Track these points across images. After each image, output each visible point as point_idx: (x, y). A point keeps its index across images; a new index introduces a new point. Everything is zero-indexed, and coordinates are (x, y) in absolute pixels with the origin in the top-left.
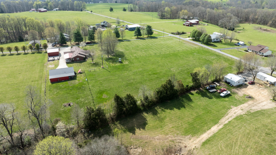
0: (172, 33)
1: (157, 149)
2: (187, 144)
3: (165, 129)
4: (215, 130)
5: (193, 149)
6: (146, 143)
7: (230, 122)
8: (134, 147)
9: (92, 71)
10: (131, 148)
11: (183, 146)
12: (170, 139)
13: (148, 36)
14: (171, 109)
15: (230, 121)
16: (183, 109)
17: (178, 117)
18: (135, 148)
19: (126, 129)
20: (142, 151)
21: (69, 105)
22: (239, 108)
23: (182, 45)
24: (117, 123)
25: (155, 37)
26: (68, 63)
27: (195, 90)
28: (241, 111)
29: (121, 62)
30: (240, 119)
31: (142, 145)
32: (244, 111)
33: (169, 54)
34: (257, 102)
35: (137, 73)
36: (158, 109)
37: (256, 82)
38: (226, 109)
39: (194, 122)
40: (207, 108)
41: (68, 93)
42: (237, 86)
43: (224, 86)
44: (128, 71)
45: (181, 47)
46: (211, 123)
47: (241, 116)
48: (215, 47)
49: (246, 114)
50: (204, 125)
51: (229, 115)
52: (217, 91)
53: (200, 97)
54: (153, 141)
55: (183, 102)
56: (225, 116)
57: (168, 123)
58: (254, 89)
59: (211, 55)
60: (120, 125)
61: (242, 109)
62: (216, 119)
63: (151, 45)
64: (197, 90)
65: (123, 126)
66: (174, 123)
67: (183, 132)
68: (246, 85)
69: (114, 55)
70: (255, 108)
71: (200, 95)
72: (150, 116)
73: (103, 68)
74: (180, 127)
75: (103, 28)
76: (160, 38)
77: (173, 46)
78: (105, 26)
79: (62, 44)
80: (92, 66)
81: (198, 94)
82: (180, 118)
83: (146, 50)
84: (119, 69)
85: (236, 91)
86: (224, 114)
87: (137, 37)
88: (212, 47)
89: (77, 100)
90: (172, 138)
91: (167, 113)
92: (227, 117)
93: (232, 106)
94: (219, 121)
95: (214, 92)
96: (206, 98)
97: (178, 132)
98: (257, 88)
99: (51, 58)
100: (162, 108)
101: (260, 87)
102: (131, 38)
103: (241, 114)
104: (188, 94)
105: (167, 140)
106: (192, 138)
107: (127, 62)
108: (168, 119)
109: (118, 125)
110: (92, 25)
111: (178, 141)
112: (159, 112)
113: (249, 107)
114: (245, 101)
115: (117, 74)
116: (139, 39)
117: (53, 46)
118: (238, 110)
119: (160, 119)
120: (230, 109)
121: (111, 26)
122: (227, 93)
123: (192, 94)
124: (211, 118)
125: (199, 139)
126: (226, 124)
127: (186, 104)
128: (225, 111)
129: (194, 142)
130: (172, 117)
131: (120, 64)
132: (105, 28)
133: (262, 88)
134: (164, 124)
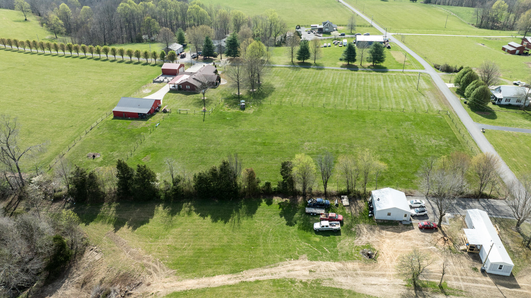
0: (437, 67)
1: (114, 267)
2: (154, 282)
3: (158, 243)
4: (216, 283)
5: (151, 293)
6: (114, 251)
7: (257, 281)
8: (97, 250)
9: (182, 113)
10: (92, 249)
11: (147, 282)
12: (145, 261)
13: (371, 63)
14: (203, 216)
15: (259, 280)
16: (220, 223)
17: (196, 233)
18: (96, 252)
19: (115, 218)
20: (99, 260)
21: (94, 156)
22: (312, 266)
23: (411, 98)
24: (114, 205)
25: (383, 70)
26: (171, 91)
27: (286, 198)
28: (307, 273)
29: (243, 108)
30: (281, 286)
31: (107, 252)
32: (309, 276)
33: (352, 112)
34: (368, 272)
35: (237, 135)
36: (186, 206)
37: (443, 230)
38: (285, 256)
39: (207, 253)
40: (258, 239)
41: (112, 139)
42: (381, 220)
43: (356, 210)
44: (231, 127)
45: (402, 102)
46: (228, 268)
47: (293, 282)
48: (487, 119)
49: (305, 284)
50: (214, 265)
51: (273, 270)
52: (322, 214)
53: (275, 214)
54: (122, 254)
55: (237, 211)
56: (268, 267)
57: (171, 236)
58: (414, 242)
59: (439, 135)
60: (114, 211)
61: (313, 270)
62: (244, 265)
63: (349, 84)
64: (288, 200)
65: (117, 213)
66: (179, 240)
67: (173, 260)
68: (408, 226)
69: (254, 92)
70: (342, 281)
71: (281, 209)
72: (163, 213)
73: (205, 111)
74: (179, 251)
75: (317, 35)
76: (393, 72)
77: (387, 97)
78: (324, 31)
79: (207, 57)
80: (194, 104)
81: (280, 208)
82: (197, 235)
83: (321, 94)
84: (224, 119)
85: (365, 230)
86: (270, 262)
87: (347, 63)
88: (480, 116)
89: (109, 153)
90: (148, 262)
91: (189, 219)
92: (266, 271)
93: (305, 256)
94: (244, 271)
95: (313, 214)
96: (283, 221)
97: (167, 257)
98: (422, 243)
99: (162, 78)
100: (193, 208)
101: (435, 243)
102: (333, 64)
103: (298, 278)
104: (263, 200)
105: (139, 262)
106: (172, 277)
107: (254, 110)
108: (179, 229)
109: (113, 209)
110: (305, 26)
111: (151, 270)
112: (182, 213)
113: (334, 273)
114: (349, 257)
115: (208, 128)
116: (346, 69)
117: (194, 57)
118: (304, 269)
119: (170, 225)
120: (292, 259)
121: (331, 33)
122: (330, 227)
123: (269, 203)
124: (239, 260)
125: (178, 283)
126: (246, 282)
127: (236, 217)
128: (278, 259)
129: (165, 285)
130: (189, 228)
131: (238, 111)
132: (321, 35)
133: (435, 248)
134: (165, 235)
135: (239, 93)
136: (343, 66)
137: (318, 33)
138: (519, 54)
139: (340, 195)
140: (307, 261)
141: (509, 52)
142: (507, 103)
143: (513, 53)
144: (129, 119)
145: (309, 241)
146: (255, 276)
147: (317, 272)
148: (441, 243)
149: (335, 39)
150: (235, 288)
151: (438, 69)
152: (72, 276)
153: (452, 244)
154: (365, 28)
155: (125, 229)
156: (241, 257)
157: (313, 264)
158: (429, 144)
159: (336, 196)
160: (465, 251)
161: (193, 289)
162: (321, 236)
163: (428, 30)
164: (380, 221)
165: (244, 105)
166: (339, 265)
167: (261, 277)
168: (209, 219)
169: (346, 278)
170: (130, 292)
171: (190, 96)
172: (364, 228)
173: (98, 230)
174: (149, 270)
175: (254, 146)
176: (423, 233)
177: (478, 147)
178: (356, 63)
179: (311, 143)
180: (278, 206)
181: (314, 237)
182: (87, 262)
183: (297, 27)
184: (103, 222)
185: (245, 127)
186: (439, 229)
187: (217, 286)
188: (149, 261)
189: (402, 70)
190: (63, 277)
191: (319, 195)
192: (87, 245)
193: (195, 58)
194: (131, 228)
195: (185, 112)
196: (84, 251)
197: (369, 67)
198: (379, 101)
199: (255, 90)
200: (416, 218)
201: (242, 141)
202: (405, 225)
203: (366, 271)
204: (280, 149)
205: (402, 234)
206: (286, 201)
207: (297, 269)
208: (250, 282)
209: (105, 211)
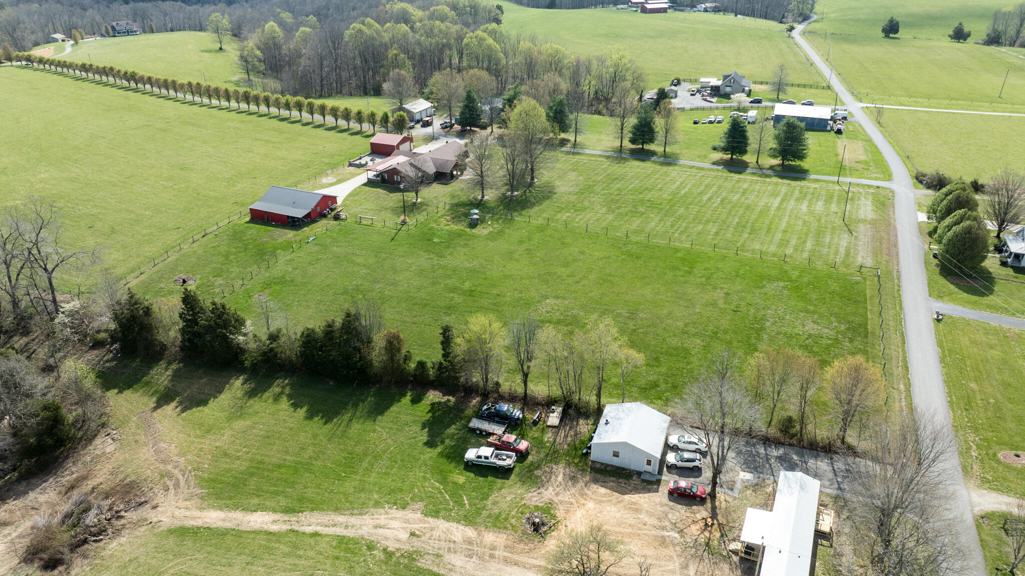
0: (920, 178)
1: (123, 469)
2: (165, 504)
3: (204, 441)
4: (252, 524)
5: (149, 522)
6: (136, 442)
7: (316, 534)
8: (115, 436)
9: (364, 222)
10: (108, 435)
11: (155, 502)
12: (169, 467)
13: (778, 161)
14: (297, 405)
15: (320, 533)
16: (317, 422)
17: (270, 434)
18: (112, 439)
19: (165, 389)
20: (109, 453)
21: (184, 281)
22: (422, 525)
23: (819, 234)
24: (174, 366)
25: (798, 174)
26: (370, 183)
27: (450, 395)
28: (404, 536)
29: (473, 224)
30: (347, 550)
31: (125, 443)
32: (405, 543)
33: (676, 250)
34: (515, 557)
35: (434, 272)
36: (278, 385)
37: (717, 504)
38: (387, 499)
39: (268, 470)
40: (361, 461)
42: (602, 464)
43: (566, 436)
44: (432, 256)
45: (793, 242)
46: (283, 502)
47: (371, 547)
49: (389, 554)
50: (267, 492)
51: (353, 520)
52: (493, 434)
53: (414, 422)
54: (145, 450)
55: (356, 406)
56: (348, 512)
57: (230, 432)
58: (641, 517)
59: (831, 315)
60: (168, 376)
61: (417, 533)
62: (312, 502)
63: (705, 198)
64: (452, 399)
65: (172, 380)
66: (238, 441)
67: (211, 473)
68: (649, 483)
69: (512, 196)
70: (457, 564)
71: (430, 415)
72: (239, 392)
73: (404, 223)
74: (228, 460)
75: (705, 100)
76: (817, 181)
77: (769, 229)
78: (722, 92)
79: (469, 128)
80: (392, 210)
81: (429, 412)
82: (268, 437)
83: (636, 212)
84: (429, 240)
85: (560, 478)
86: (356, 506)
87: (729, 156)
88: (952, 287)
90: (172, 470)
91: (273, 408)
92: (341, 519)
93: (420, 505)
94: (305, 513)
95: (481, 431)
96: (424, 436)
97: (206, 466)
98: (655, 522)
99: (366, 159)
100: (287, 390)
101: (682, 527)
102: (699, 156)
103: (383, 542)
104: (409, 394)
105: (161, 467)
106: (196, 501)
107: (492, 230)
108: (248, 423)
109: (169, 372)
110: (691, 81)
111: (170, 484)
112: (266, 395)
113: (452, 546)
114: (498, 522)
115: (391, 254)
116: (720, 168)
117: (444, 127)
118: (403, 528)
119: (238, 412)
120: (395, 507)
121: (732, 96)
122: (493, 460)
123: (416, 400)
124: (310, 493)
125: (197, 513)
126: (297, 531)
127: (346, 417)
128: (372, 503)
129: (177, 513)
130: (263, 424)
131: (462, 228)
132: (714, 100)
133: (677, 535)
134: (222, 428)
135: (483, 197)
136: (718, 163)
137: (709, 95)
139: (549, 403)
140: (419, 515)
144: (271, 226)
145: (444, 481)
146: (318, 524)
147: (423, 538)
148: (695, 529)
149: (739, 110)
150: (274, 538)
151: (921, 182)
152: (63, 472)
153: (718, 535)
154: (813, 91)
155: (170, 409)
156: (315, 488)
157: (425, 522)
158: (799, 330)
159: (543, 405)
160: (735, 552)
161: (212, 527)
162: (472, 475)
163: (953, 102)
164: (598, 466)
165: (478, 219)
166: (470, 532)
167: (327, 529)
168: (302, 412)
169: (467, 559)
170: (122, 513)
171: (395, 194)
172: (560, 472)
173: (131, 403)
174: (169, 483)
175: (451, 295)
176: (672, 504)
178: (749, 158)
179: (558, 302)
180: (429, 408)
181: (458, 474)
182: (93, 453)
183: (673, 81)
184: (144, 391)
185: (459, 258)
186: (709, 501)
187: (248, 530)
188: (176, 467)
189: (836, 178)
190: (50, 473)
191: (512, 398)
192: (103, 425)
193: (446, 127)
194: (179, 409)
195: (369, 223)
196: (96, 436)
197: (772, 168)
198: (746, 235)
199: (516, 193)
200: (674, 471)
201: (434, 284)
202: (644, 481)
203: (512, 553)
204: (494, 304)
205: (627, 497)
206: (449, 400)
207: (392, 527)
208: (304, 533)
209: (156, 375)
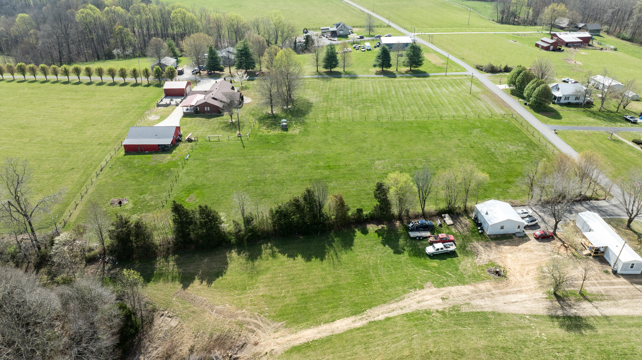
1: (202, 331)
2: (262, 340)
3: (247, 295)
4: (340, 328)
5: (264, 353)
6: (193, 312)
7: (388, 319)
8: (169, 314)
9: (212, 140)
10: (162, 315)
11: (253, 341)
12: (240, 318)
13: (408, 68)
14: (292, 256)
15: (390, 317)
16: (315, 262)
17: (292, 277)
18: (169, 317)
19: (179, 274)
20: (177, 326)
21: (120, 203)
22: (442, 293)
23: (467, 103)
24: (171, 258)
25: (423, 75)
26: (186, 115)
27: (381, 224)
28: (440, 301)
29: (285, 128)
30: (417, 319)
31: (184, 315)
32: (444, 304)
33: (411, 123)
34: (503, 290)
35: (293, 160)
36: (266, 248)
37: (559, 237)
38: (408, 287)
39: (314, 297)
40: (368, 273)
41: (135, 179)
42: (494, 235)
43: (462, 228)
44: (281, 151)
45: (460, 109)
46: (347, 310)
47: (428, 313)
48: (553, 120)
49: (443, 313)
50: (329, 309)
51: (401, 304)
52: (429, 237)
53: (376, 244)
54: (207, 314)
55: (330, 245)
56: (392, 301)
57: (261, 284)
58: (536, 253)
59: (514, 140)
60: (174, 265)
61: (445, 297)
62: (364, 303)
63: (393, 93)
64: (385, 226)
65: (179, 267)
66: (273, 288)
67: (275, 312)
68: (523, 238)
69: (289, 109)
70: (481, 304)
71: (381, 237)
72: (241, 260)
73: (239, 136)
74: (279, 300)
75: (331, 40)
76: (435, 76)
77: (442, 104)
78: (338, 34)
79: (213, 72)
80: (222, 129)
81: (379, 236)
82: (293, 279)
83: (368, 106)
84: (268, 143)
85: (481, 248)
86: (394, 296)
87: (382, 69)
88: (545, 117)
89: (139, 196)
90: (244, 319)
91: (276, 263)
92: (393, 306)
93: (429, 284)
94: (367, 311)
95: (419, 237)
96: (389, 250)
97: (267, 309)
98: (544, 253)
99: (167, 101)
100: (275, 249)
101: (557, 252)
102: (365, 71)
103: (433, 308)
104: (356, 230)
105: (233, 319)
106: (283, 331)
107: (299, 130)
108: (269, 275)
109: (171, 263)
110: (313, 29)
111: (252, 327)
112: (264, 256)
113: (469, 297)
114: (476, 278)
115: (253, 156)
116: (382, 76)
117: (195, 73)
118: (435, 298)
119: (254, 273)
120: (417, 289)
121: (349, 36)
122: (445, 249)
123: (365, 232)
124: (357, 299)
125: (293, 336)
126: (375, 321)
127: (332, 252)
128: (401, 292)
129: (278, 341)
130: (280, 273)
131: (280, 132)
132: (336, 39)
133: (559, 256)
134: (253, 284)
135: (272, 112)
136: (377, 73)
137: (331, 36)
138: (554, 50)
139: (440, 214)
140: (434, 289)
141: (543, 48)
142: (566, 101)
143: (547, 49)
144: (147, 154)
145: (426, 267)
146: (382, 313)
147: (450, 299)
148: (562, 250)
149: (354, 43)
150: (365, 330)
151: (482, 70)
152: (146, 350)
153: (574, 250)
154: (383, 29)
155: (197, 285)
156: (357, 296)
157: (442, 291)
158: (508, 150)
159: (435, 216)
160: (590, 255)
161: (315, 339)
162: (438, 260)
163: (452, 28)
164: (493, 237)
165: (286, 125)
166: (471, 288)
167: (391, 314)
168: (299, 258)
169: (483, 300)
170: (235, 356)
171: (213, 119)
172: (478, 245)
173: (162, 290)
174: (249, 327)
175: (319, 171)
176: (542, 243)
177: (558, 150)
178: (392, 69)
179: (383, 161)
180: (376, 235)
181: (431, 262)
182: (161, 331)
183: (304, 30)
184: (164, 280)
185: (297, 150)
186: (555, 237)
187: (343, 332)
188: (245, 317)
189: (444, 74)
190: (135, 354)
191: (417, 217)
192: (154, 310)
193: (197, 73)
194: (205, 283)
195: (216, 139)
196: (153, 319)
197: (406, 72)
198: (435, 109)
199: (289, 107)
200: (528, 229)
201: (302, 167)
202: (519, 237)
203: (500, 289)
204: (350, 171)
205: (520, 246)
206: (382, 227)
207: (428, 299)
208: (380, 321)
209: (163, 267)
